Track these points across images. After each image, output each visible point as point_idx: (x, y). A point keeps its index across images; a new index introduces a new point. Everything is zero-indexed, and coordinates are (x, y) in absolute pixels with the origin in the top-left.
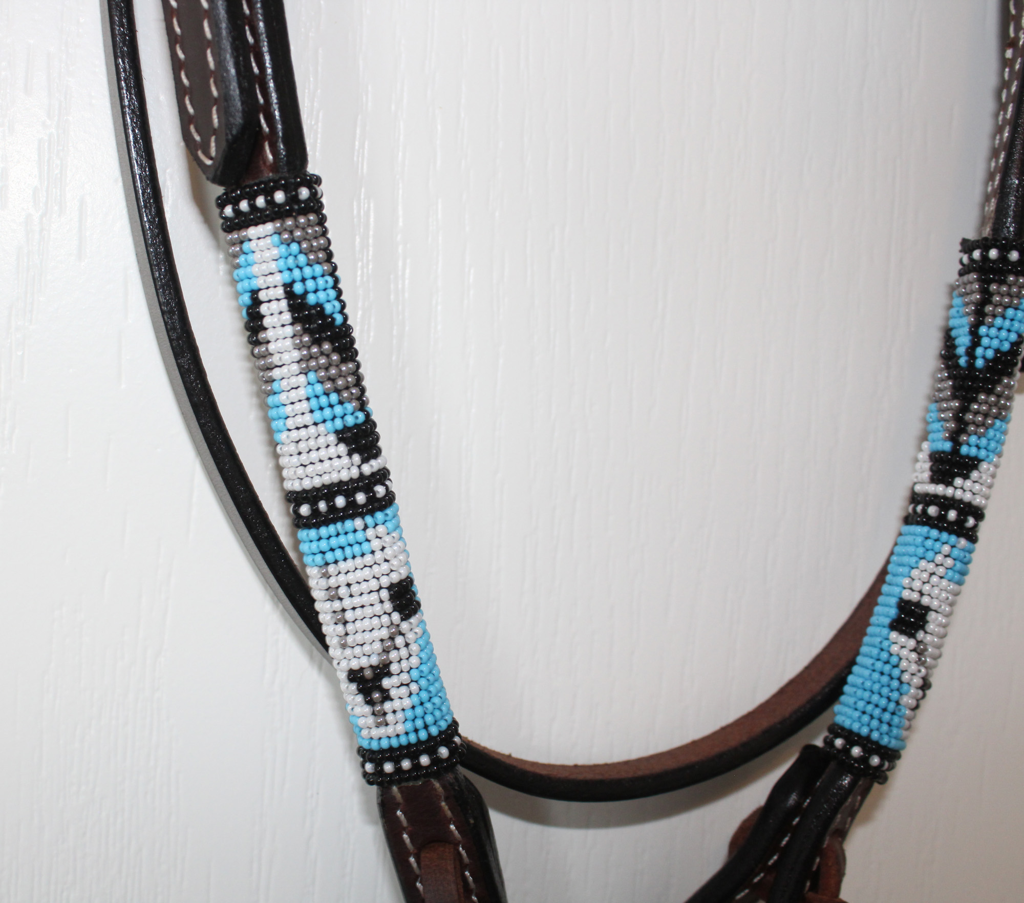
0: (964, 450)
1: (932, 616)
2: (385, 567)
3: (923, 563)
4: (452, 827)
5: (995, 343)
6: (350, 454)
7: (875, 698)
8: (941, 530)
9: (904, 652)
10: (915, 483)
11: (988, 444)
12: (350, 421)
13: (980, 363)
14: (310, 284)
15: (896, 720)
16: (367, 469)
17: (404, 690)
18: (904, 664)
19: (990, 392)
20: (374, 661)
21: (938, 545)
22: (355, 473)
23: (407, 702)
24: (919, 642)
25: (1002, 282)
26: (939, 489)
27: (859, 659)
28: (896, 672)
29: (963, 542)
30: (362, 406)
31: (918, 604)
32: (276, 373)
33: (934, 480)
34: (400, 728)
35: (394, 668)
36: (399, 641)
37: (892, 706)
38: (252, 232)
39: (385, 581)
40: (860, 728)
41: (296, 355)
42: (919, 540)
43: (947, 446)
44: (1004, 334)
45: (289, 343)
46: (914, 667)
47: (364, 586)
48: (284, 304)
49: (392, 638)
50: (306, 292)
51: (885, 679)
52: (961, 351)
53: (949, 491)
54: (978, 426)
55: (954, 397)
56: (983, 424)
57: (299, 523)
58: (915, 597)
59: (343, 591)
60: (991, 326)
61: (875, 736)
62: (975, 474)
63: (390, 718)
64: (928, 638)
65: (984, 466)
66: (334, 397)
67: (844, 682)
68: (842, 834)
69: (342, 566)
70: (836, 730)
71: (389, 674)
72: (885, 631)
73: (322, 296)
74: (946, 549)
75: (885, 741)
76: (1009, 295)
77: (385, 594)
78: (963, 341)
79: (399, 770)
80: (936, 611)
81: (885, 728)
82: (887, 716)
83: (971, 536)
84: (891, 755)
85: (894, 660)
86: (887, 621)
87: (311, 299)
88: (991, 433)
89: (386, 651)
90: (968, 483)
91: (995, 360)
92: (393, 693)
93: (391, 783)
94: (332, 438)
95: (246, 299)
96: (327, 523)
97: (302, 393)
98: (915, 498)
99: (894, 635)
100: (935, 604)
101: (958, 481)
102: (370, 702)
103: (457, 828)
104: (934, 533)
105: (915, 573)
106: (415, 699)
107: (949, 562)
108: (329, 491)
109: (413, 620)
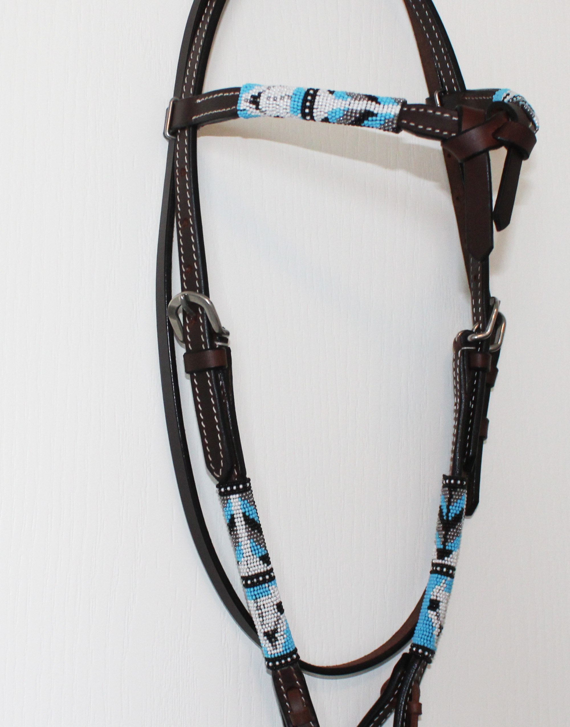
0: (447, 548)
1: (441, 604)
2: (275, 598)
3: (437, 587)
4: (297, 682)
5: (455, 512)
6: (263, 563)
7: (425, 633)
8: (441, 575)
9: (433, 617)
10: (433, 560)
11: (454, 545)
12: (263, 553)
13: (450, 518)
14: (251, 513)
15: (432, 640)
16: (269, 568)
17: (282, 637)
18: (433, 621)
19: (454, 528)
20: (272, 628)
21: (441, 580)
22: (265, 569)
23: (283, 641)
24: (437, 613)
25: (455, 491)
26: (440, 561)
27: (419, 621)
28: (431, 624)
29: (449, 578)
30: (266, 549)
31: (436, 600)
32: (240, 540)
33: (439, 558)
34: (281, 650)
35: (279, 630)
36: (280, 621)
37: (430, 635)
38: (231, 497)
39: (275, 603)
40: (421, 643)
41: (246, 534)
42: (435, 579)
43: (442, 547)
44: (457, 508)
45: (244, 531)
46: (436, 621)
47: (269, 605)
48: (242, 519)
49: (278, 620)
50: (249, 515)
51: (427, 626)
52: (444, 514)
53: (443, 562)
54: (451, 539)
55: (443, 530)
56: (453, 539)
57: (246, 586)
58: (435, 598)
59: (262, 607)
60: (453, 506)
61: (426, 645)
62: (451, 556)
63: (278, 646)
64: (440, 611)
65: (454, 553)
66: (259, 547)
67: (414, 629)
68: (418, 682)
69: (262, 599)
70: (413, 645)
71: (277, 632)
72: (426, 610)
73: (254, 516)
74: (444, 581)
75: (429, 647)
76: (458, 495)
77: (275, 607)
78: (445, 511)
79: (281, 664)
80: (442, 602)
81: (429, 642)
82: (429, 638)
83: (452, 576)
84: (432, 652)
85: (430, 619)
86: (427, 607)
87: (251, 517)
88: (455, 542)
89: (276, 625)
90: (449, 559)
91: (455, 517)
92: (279, 638)
93: (278, 669)
94: (258, 559)
95: (229, 517)
96: (256, 586)
97: (249, 546)
98: (434, 565)
99: (429, 611)
100: (441, 600)
101: (446, 558)
102: (271, 642)
103: (299, 682)
104: (439, 576)
105: (434, 590)
106: (286, 640)
107: (445, 585)
108: (257, 576)
109: (283, 615)
